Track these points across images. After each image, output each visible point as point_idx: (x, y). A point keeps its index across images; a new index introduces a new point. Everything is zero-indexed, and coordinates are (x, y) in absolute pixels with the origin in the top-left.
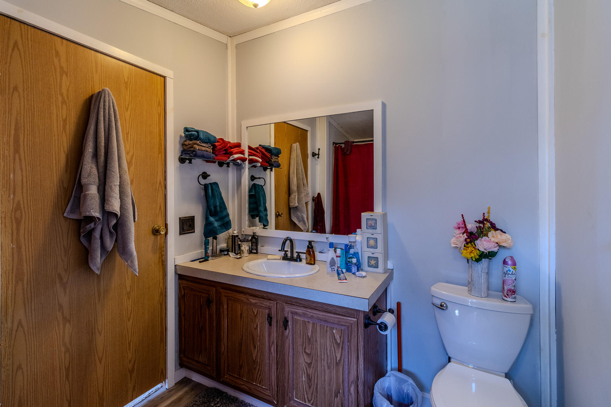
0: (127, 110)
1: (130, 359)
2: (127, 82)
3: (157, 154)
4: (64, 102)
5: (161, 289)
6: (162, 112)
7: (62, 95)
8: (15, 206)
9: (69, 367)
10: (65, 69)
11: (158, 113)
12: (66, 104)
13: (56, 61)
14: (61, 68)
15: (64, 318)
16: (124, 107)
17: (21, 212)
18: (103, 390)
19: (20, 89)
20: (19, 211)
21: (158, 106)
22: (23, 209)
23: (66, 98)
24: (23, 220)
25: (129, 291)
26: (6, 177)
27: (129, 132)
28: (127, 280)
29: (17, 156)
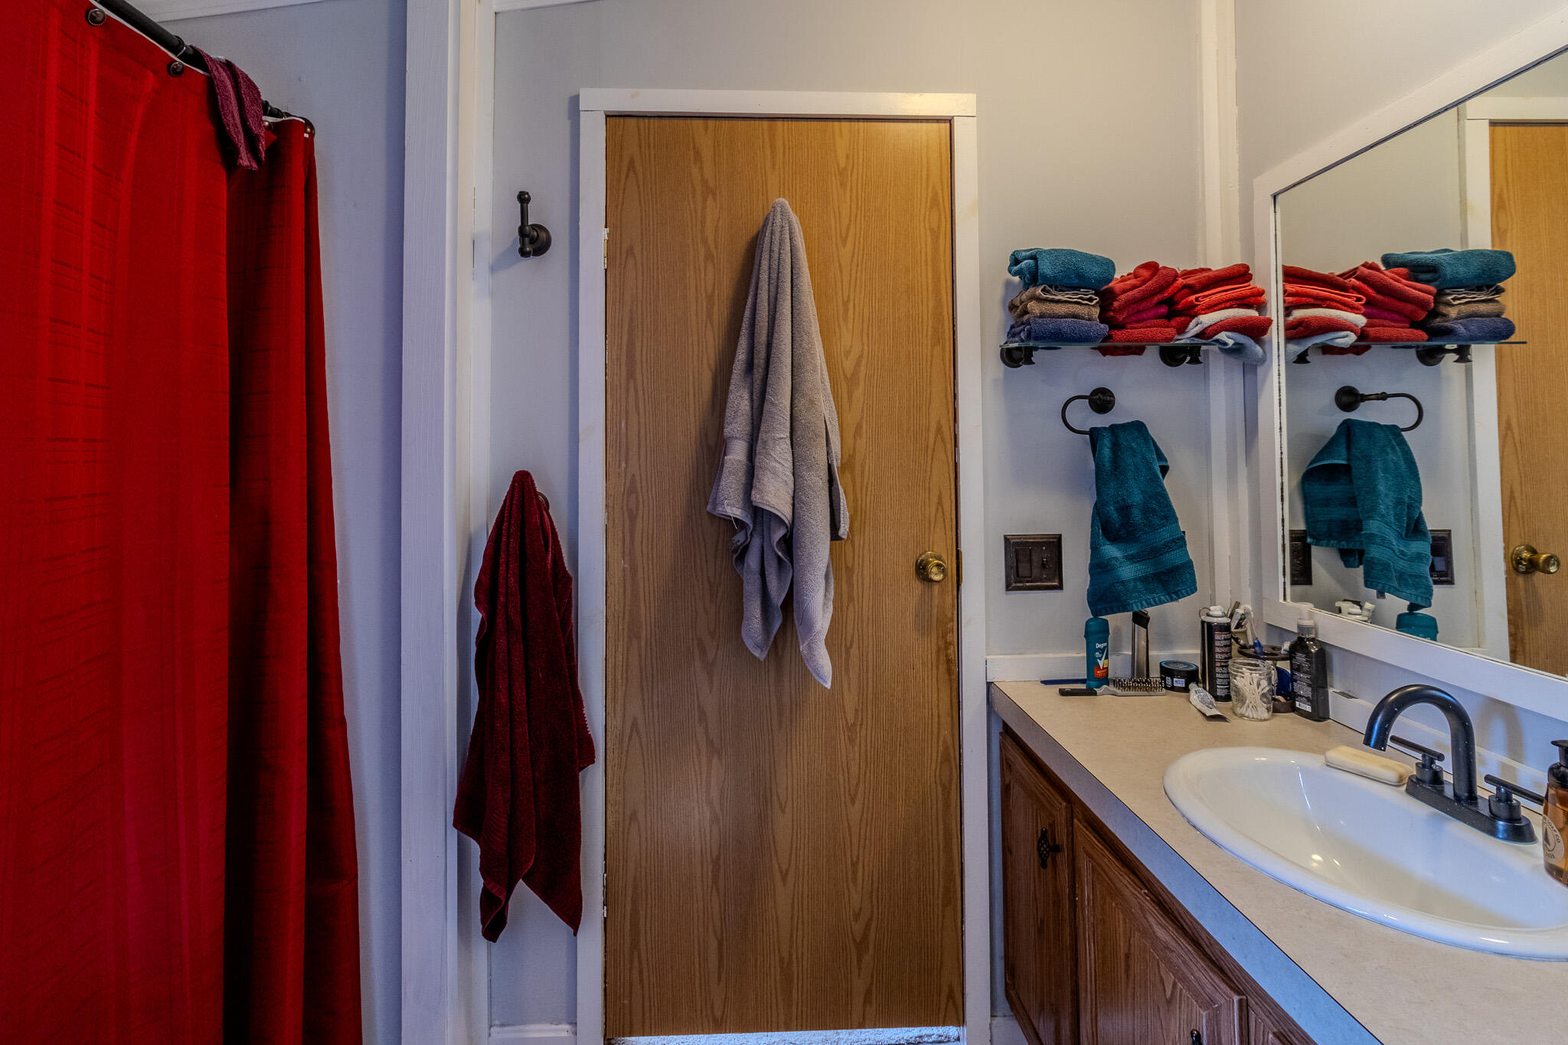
0: (844, 240)
1: (857, 910)
2: (845, 168)
3: (929, 347)
4: (709, 257)
5: (945, 742)
6: (943, 224)
7: (705, 242)
8: (628, 485)
9: (718, 858)
10: (711, 184)
11: (932, 230)
12: (713, 261)
13: (695, 170)
14: (704, 182)
15: (710, 742)
16: (838, 236)
17: (637, 498)
18: (790, 955)
19: (637, 251)
20: (634, 495)
21: (931, 207)
22: (640, 491)
23: (713, 249)
24: (640, 512)
25: (852, 721)
26: (615, 428)
27: (849, 297)
28: (846, 693)
29: (632, 385)
